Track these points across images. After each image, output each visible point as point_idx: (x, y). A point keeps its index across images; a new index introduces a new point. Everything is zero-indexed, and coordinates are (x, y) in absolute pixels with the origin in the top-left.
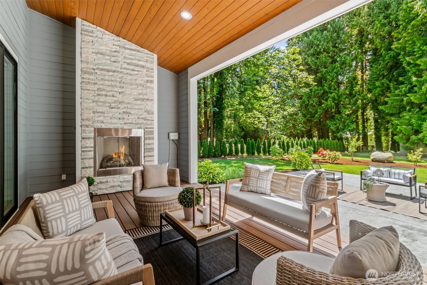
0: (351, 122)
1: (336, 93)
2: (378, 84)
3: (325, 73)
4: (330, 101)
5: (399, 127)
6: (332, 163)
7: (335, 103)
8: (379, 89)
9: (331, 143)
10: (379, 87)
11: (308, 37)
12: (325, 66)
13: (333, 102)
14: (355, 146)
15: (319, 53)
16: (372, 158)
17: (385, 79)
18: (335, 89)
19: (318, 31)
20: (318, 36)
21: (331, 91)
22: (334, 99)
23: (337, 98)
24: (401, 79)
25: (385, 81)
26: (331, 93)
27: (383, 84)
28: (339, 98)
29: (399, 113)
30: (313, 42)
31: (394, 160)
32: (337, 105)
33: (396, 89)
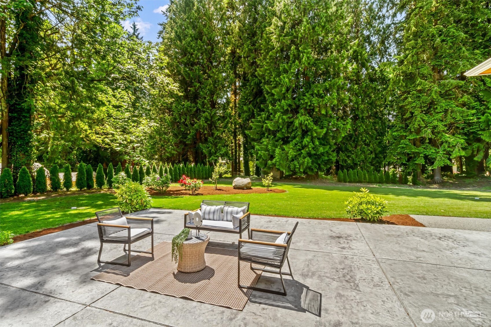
0: (222, 146)
1: (209, 113)
2: (245, 108)
3: (198, 88)
4: (203, 121)
5: (259, 152)
6: (192, 195)
7: (208, 124)
8: (246, 114)
9: (202, 169)
10: (247, 112)
11: (181, 41)
12: (199, 81)
13: (206, 122)
14: (219, 172)
15: (193, 64)
16: (233, 185)
17: (251, 105)
18: (208, 108)
19: (192, 37)
20: (192, 43)
21: (204, 110)
22: (206, 119)
23: (209, 118)
24: (262, 106)
25: (250, 106)
26: (204, 112)
27: (249, 109)
28: (212, 119)
29: (261, 139)
30: (186, 49)
31: (252, 185)
32: (210, 126)
33: (259, 115)
